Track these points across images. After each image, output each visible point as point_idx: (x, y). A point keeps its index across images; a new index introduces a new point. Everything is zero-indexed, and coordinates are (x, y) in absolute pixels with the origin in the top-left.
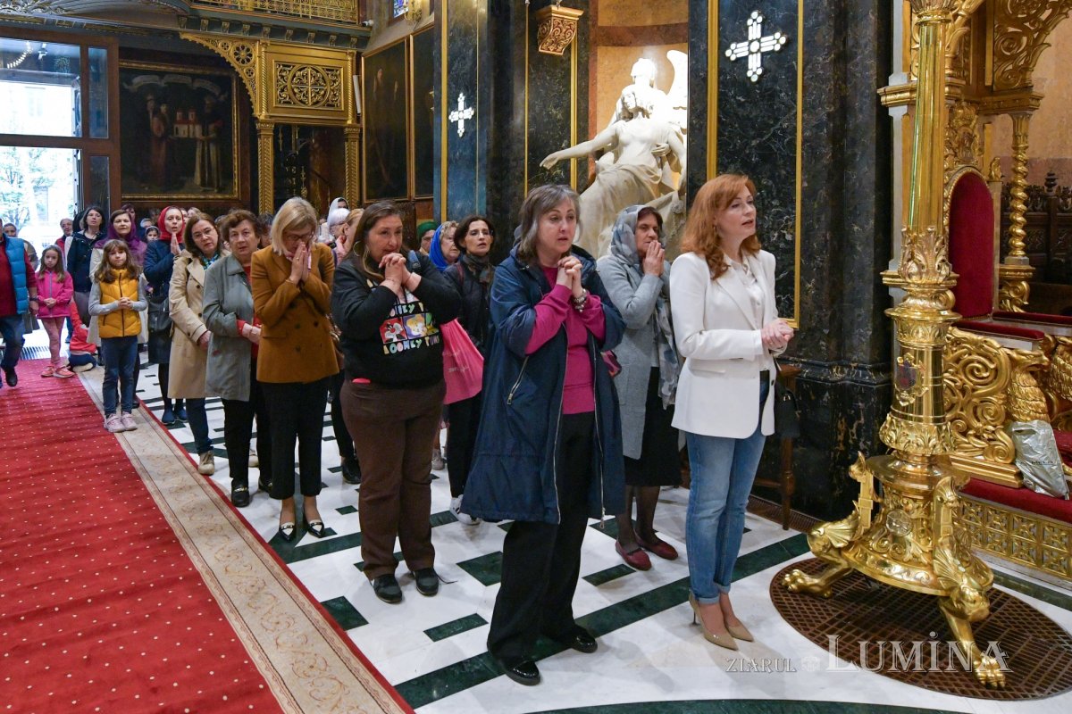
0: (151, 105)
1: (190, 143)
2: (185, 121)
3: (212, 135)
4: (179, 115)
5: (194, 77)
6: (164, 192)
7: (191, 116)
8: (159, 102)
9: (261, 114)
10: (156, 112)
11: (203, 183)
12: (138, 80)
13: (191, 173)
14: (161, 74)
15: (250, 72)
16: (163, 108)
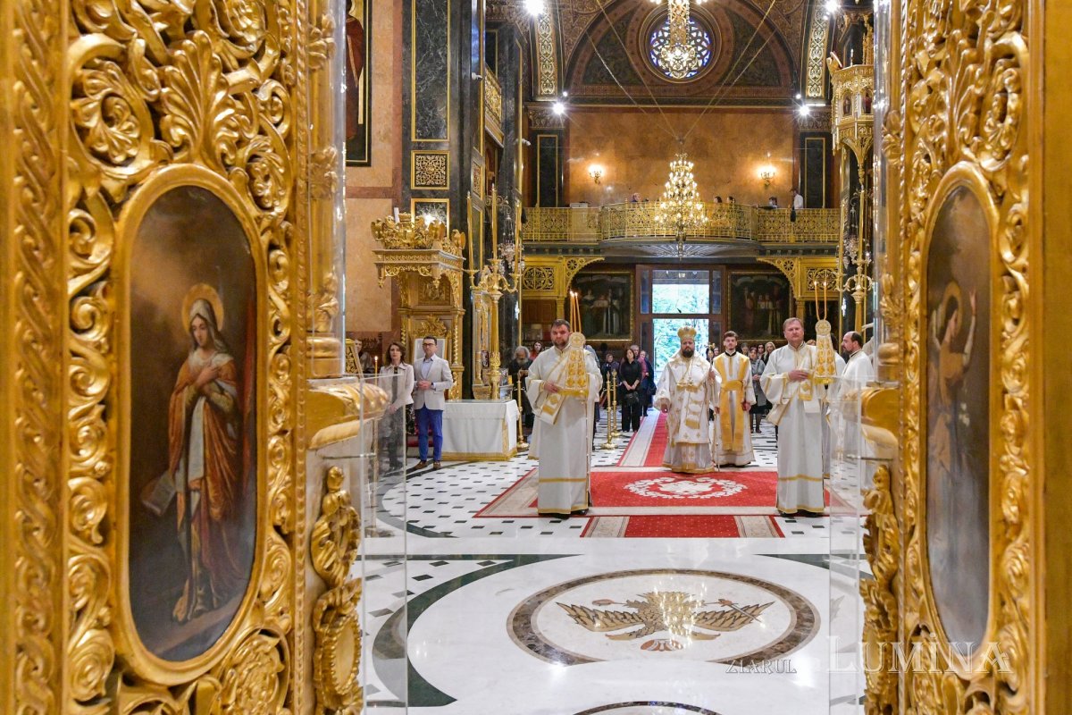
0: (746, 292)
1: (767, 311)
2: (764, 300)
3: (778, 307)
4: (760, 297)
5: (768, 276)
6: (752, 338)
7: (767, 297)
8: (750, 291)
9: (798, 295)
10: (749, 296)
11: (773, 333)
12: (740, 281)
13: (767, 328)
14: (752, 276)
15: (792, 275)
16: (752, 294)
